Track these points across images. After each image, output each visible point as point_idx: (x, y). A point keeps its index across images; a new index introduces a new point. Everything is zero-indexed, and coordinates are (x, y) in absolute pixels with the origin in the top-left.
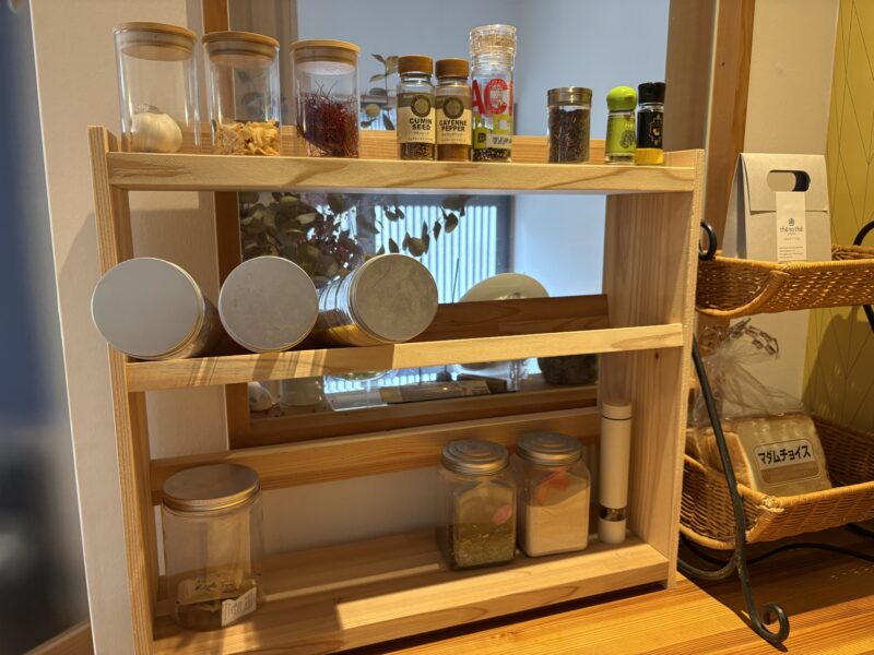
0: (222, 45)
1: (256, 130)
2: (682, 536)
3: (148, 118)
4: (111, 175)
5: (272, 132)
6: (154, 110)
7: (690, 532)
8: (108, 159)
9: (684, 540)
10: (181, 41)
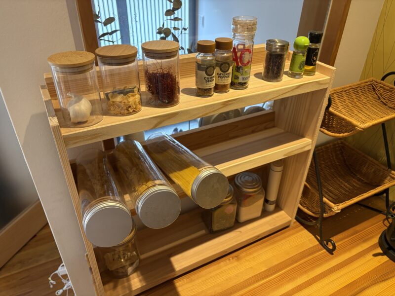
2: (299, 209)
4: (66, 145)
7: (302, 207)
8: (64, 138)
9: (299, 210)
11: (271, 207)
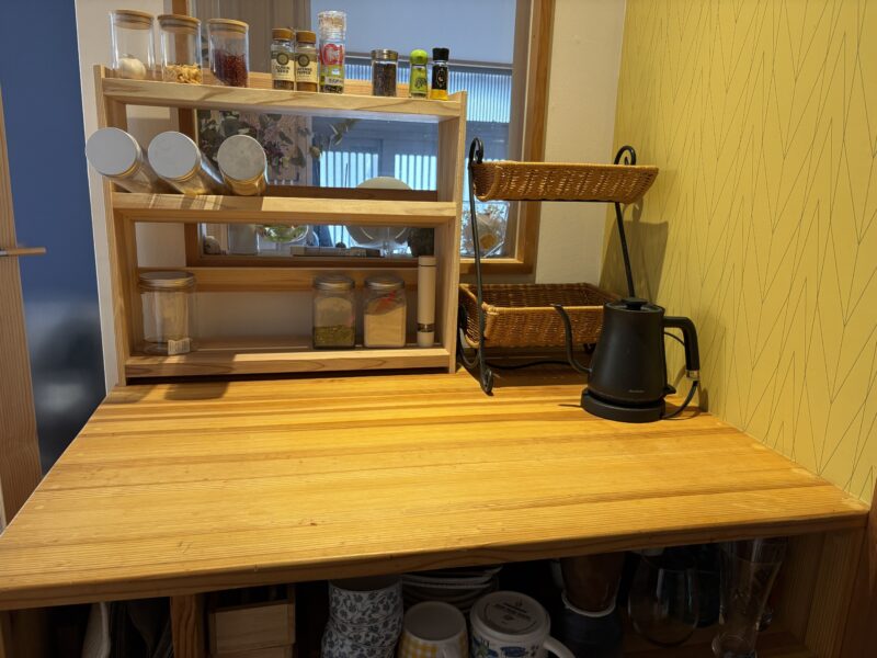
0: (167, 21)
1: (185, 70)
3: (127, 61)
5: (195, 71)
6: (130, 56)
8: (104, 82)
10: (144, 20)
11: (425, 337)
